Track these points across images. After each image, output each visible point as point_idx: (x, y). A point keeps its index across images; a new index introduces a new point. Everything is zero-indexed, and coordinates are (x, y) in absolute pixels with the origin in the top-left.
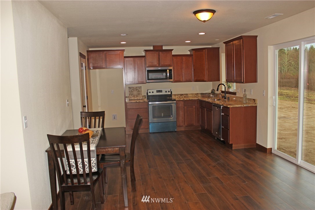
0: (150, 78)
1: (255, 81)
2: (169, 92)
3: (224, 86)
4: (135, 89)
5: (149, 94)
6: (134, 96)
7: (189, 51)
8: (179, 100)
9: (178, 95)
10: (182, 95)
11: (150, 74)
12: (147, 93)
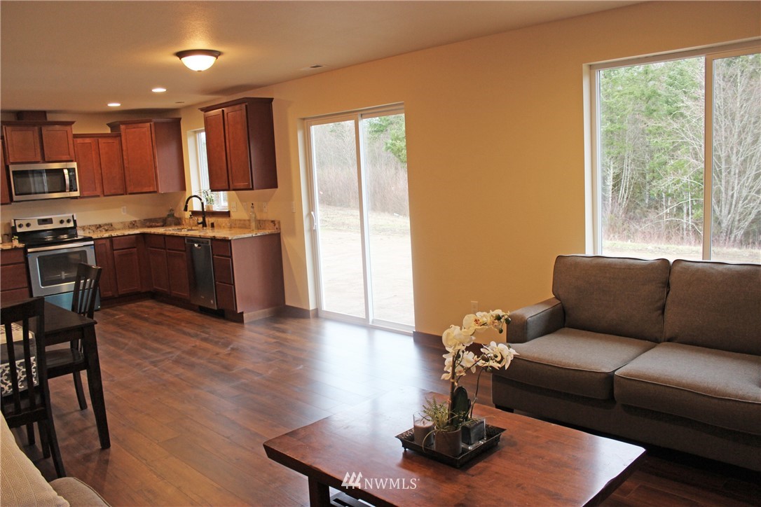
0: (20, 190)
2: (69, 221)
5: (19, 230)
7: (109, 125)
8: (100, 237)
9: (89, 227)
10: (100, 226)
11: (20, 180)
12: (15, 228)
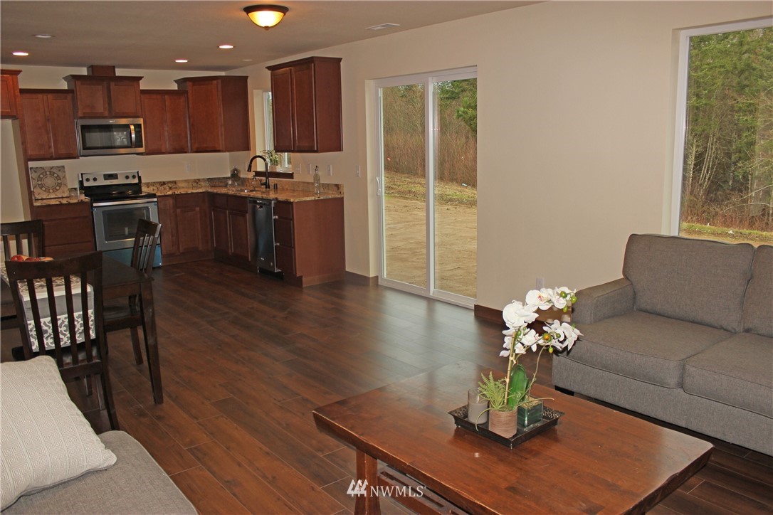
0: (88, 145)
1: (339, 148)
2: (134, 177)
3: (265, 160)
4: (48, 173)
5: (86, 184)
6: (47, 190)
7: (176, 81)
8: (163, 194)
9: (153, 184)
10: (164, 183)
11: (87, 135)
12: (81, 183)
